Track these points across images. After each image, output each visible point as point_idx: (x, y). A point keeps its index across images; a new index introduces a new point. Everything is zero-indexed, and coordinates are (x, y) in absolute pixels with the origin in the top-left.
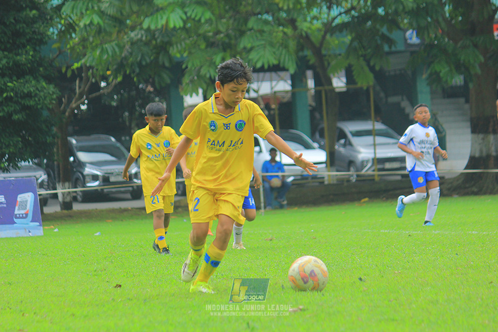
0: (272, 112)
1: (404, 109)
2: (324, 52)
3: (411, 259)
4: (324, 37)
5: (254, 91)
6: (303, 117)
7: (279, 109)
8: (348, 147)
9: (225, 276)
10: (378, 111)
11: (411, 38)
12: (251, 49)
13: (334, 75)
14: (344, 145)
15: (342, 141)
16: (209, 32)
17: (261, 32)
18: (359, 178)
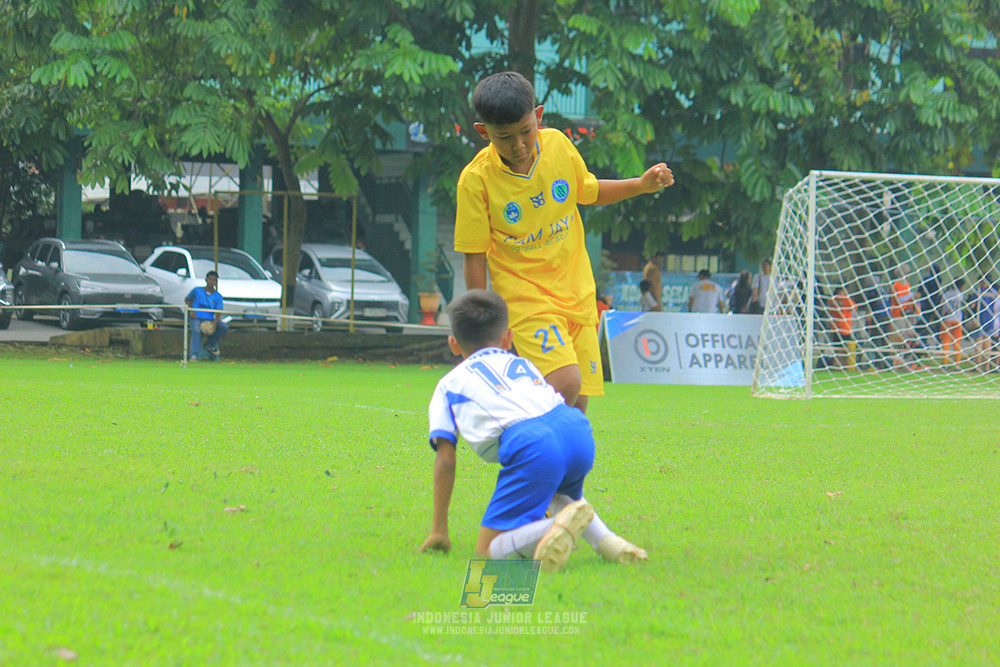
0: (209, 221)
1: (397, 235)
2: (291, 142)
3: (399, 450)
4: (293, 121)
5: (185, 187)
6: (252, 232)
7: (219, 217)
8: (314, 281)
9: (130, 453)
10: (361, 233)
11: (416, 135)
12: (187, 127)
13: (302, 175)
14: (309, 278)
15: (307, 272)
16: (128, 96)
17: (203, 104)
18: (326, 327)
